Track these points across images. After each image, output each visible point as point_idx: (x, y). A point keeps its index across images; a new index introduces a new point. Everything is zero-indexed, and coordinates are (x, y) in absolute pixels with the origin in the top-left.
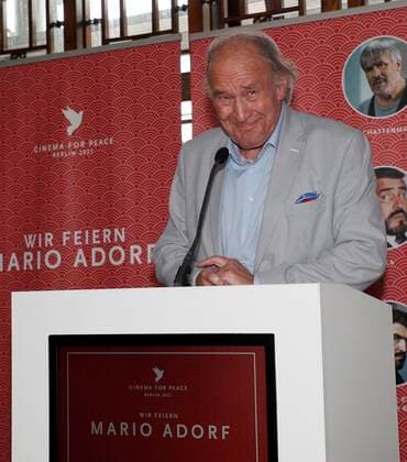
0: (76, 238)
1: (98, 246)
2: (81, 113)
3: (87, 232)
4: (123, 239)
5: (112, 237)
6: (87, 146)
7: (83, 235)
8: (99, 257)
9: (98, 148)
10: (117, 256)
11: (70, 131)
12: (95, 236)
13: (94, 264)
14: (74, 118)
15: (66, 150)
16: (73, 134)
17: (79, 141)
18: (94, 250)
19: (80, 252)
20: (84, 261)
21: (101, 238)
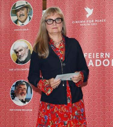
0: (89, 56)
1: (98, 59)
2: (92, 9)
3: (94, 54)
4: (109, 57)
5: (104, 56)
6: (94, 22)
7: (92, 55)
8: (98, 63)
9: (99, 23)
10: (106, 63)
11: (88, 16)
12: (97, 55)
13: (96, 65)
14: (89, 11)
15: (86, 23)
16: (89, 17)
17: (91, 20)
18: (96, 61)
19: (91, 61)
20: (92, 64)
21: (100, 56)
